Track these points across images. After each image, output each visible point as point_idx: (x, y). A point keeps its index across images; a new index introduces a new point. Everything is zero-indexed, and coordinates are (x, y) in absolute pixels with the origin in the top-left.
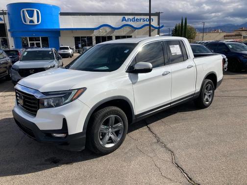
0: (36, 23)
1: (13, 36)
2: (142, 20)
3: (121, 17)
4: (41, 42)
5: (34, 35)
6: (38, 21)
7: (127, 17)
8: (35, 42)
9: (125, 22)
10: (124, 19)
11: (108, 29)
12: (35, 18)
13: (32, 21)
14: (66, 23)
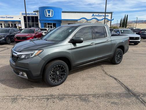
0: (51, 16)
1: (40, 22)
2: (102, 16)
3: (92, 14)
4: (52, 25)
5: (50, 22)
6: (52, 16)
7: (95, 14)
8: (50, 25)
9: (93, 17)
10: (93, 15)
11: (85, 20)
12: (51, 14)
13: (49, 15)
14: (65, 16)
